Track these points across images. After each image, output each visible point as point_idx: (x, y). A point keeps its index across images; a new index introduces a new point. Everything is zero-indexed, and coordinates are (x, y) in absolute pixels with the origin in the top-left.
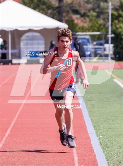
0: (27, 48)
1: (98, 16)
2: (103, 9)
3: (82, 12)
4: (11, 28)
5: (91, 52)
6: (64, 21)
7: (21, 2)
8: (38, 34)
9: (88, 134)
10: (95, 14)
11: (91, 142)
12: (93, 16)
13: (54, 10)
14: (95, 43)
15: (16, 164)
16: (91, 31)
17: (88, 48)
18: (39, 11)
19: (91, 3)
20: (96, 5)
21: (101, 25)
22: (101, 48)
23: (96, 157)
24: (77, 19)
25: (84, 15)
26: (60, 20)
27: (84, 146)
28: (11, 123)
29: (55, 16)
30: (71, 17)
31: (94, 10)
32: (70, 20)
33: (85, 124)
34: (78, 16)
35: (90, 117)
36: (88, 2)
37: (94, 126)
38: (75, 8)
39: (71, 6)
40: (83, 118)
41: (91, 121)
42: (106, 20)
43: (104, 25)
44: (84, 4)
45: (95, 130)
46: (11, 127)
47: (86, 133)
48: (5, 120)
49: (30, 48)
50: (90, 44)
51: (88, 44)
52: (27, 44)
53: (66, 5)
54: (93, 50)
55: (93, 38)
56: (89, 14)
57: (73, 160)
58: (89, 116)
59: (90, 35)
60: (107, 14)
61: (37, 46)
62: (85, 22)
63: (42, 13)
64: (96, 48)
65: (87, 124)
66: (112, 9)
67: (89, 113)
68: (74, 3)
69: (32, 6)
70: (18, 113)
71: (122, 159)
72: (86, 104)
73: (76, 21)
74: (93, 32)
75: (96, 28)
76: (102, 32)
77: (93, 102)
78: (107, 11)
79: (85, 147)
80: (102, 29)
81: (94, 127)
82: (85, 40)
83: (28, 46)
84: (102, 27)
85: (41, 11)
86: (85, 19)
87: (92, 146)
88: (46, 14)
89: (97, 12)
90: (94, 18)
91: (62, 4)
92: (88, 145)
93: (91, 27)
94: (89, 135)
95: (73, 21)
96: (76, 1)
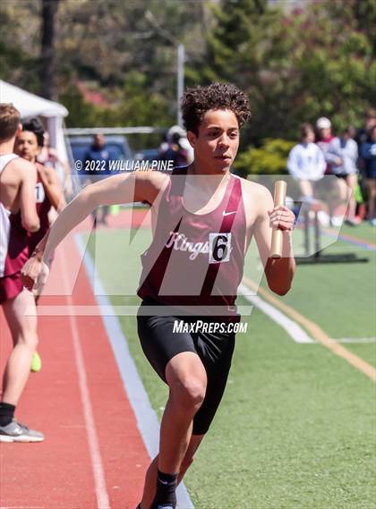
1: (148, 84)
2: (163, 64)
3: (106, 71)
6: (55, 97)
10: (140, 78)
11: (136, 422)
12: (134, 84)
13: (29, 69)
14: (140, 156)
16: (130, 122)
19: (128, 49)
20: (142, 55)
21: (155, 107)
24: (91, 90)
25: (109, 82)
26: (45, 95)
29: (32, 85)
30: (75, 88)
31: (136, 66)
32: (73, 94)
33: (119, 374)
34: (94, 84)
36: (120, 46)
37: (144, 381)
38: (85, 62)
40: (114, 358)
41: (134, 368)
42: (169, 93)
43: (166, 109)
44: (109, 53)
45: (147, 390)
50: (126, 158)
57: (91, 473)
58: (130, 352)
59: (126, 135)
60: (171, 79)
62: (110, 101)
66: (187, 65)
68: (83, 49)
71: (221, 468)
73: (88, 98)
74: (134, 125)
75: (142, 118)
78: (172, 70)
79: (121, 438)
80: (159, 117)
81: (144, 384)
82: (114, 150)
84: (158, 112)
86: (112, 92)
87: (141, 433)
88: (7, 79)
89: (147, 74)
91: (48, 52)
92: (130, 431)
94: (130, 405)
95: (79, 97)
96: (89, 44)
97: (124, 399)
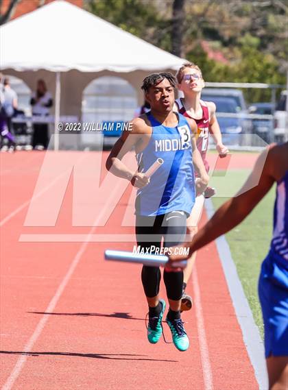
0: (97, 113)
1: (262, 46)
2: (275, 30)
3: (227, 34)
4: (63, 66)
5: (243, 129)
6: (183, 54)
7: (86, 5)
8: (123, 83)
9: (236, 318)
10: (255, 41)
11: (242, 336)
12: (251, 46)
13: (162, 28)
14: (253, 108)
15: (68, 382)
16: (245, 79)
17: (236, 119)
18: (127, 30)
19: (247, 15)
20: (258, 21)
21: (268, 66)
22: (267, 120)
23: (253, 372)
24: (214, 50)
25: (229, 43)
26: (176, 52)
27: (227, 346)
28: (57, 286)
29: (164, 43)
30: (200, 46)
31: (253, 30)
32: (198, 51)
33: (229, 293)
34: (217, 44)
35: (240, 280)
36: (240, 13)
38: (210, 26)
39: (201, 19)
40: (225, 280)
41: (242, 289)
42: (282, 54)
43: (277, 68)
44: (230, 17)
45: (251, 309)
46: (58, 294)
47: (231, 315)
48: (43, 277)
49: (102, 113)
50: (241, 109)
51: (238, 109)
52: (97, 105)
53: (189, 17)
54: (249, 124)
55: (250, 95)
56: (242, 40)
57: (201, 377)
58: (239, 275)
59: (244, 90)
61: (120, 110)
62: (231, 59)
63: (134, 34)
64: (254, 120)
65: (232, 295)
67: (238, 269)
68: (208, 14)
69: (111, 18)
70: (76, 262)
72: (230, 248)
73: (211, 56)
74: (249, 82)
75: (257, 75)
76: (272, 83)
77: (248, 245)
79: (228, 349)
80: (271, 76)
81: (250, 303)
82: (232, 101)
83: (100, 110)
84: (270, 71)
85: (132, 30)
86: (231, 51)
87: (246, 344)
88: (143, 36)
89: (262, 38)
90: (254, 50)
91: (179, 15)
92: (236, 343)
93: (246, 70)
94: (237, 321)
95: (204, 55)
96: (214, 9)
97: (232, 314)
